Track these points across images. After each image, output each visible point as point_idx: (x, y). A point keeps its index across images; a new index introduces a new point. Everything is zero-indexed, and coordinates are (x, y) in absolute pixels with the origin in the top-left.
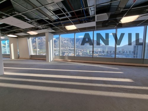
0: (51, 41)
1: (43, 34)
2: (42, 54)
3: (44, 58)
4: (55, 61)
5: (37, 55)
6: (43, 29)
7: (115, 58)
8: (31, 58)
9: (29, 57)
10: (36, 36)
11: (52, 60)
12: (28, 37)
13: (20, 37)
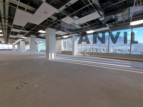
0: (76, 41)
1: (71, 37)
2: (69, 50)
3: (70, 53)
4: (78, 55)
5: (66, 51)
6: (72, 34)
7: (130, 54)
8: (63, 53)
9: (61, 52)
10: (66, 38)
11: (76, 54)
12: (61, 39)
13: (57, 39)
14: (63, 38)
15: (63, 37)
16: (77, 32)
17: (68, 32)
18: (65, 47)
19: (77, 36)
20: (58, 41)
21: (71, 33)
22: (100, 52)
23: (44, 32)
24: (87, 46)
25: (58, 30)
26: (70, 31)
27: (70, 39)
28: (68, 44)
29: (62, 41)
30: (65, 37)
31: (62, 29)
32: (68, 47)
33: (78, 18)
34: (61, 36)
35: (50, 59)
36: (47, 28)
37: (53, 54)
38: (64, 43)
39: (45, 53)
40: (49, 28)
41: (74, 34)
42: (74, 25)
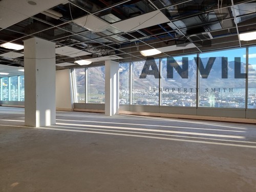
0: (115, 76)
1: (101, 64)
2: (96, 101)
3: (99, 109)
5: (87, 102)
6: (103, 55)
8: (75, 110)
9: (70, 107)
10: (86, 67)
11: (115, 112)
12: (71, 68)
13: (58, 69)
14: (78, 66)
15: (77, 62)
16: (117, 52)
17: (92, 51)
18: (82, 91)
19: (117, 60)
20: (63, 73)
21: (100, 54)
22: (184, 105)
23: (19, 47)
24: (148, 88)
25: (63, 43)
26: (98, 49)
27: (99, 68)
28: (91, 82)
29: (74, 73)
30: (81, 62)
31: (74, 40)
32: (91, 91)
33: (118, 19)
34: (72, 60)
35: (38, 125)
36: (30, 37)
37: (48, 113)
38: (81, 79)
39: (21, 111)
40: (37, 39)
41: (107, 55)
42: (108, 34)
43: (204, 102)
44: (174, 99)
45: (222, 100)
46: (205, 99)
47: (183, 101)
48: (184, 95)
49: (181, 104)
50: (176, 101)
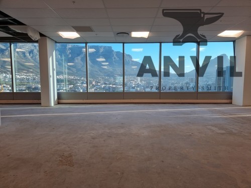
43: (98, 87)
44: (70, 84)
45: (113, 85)
46: (99, 84)
47: (80, 86)
48: (79, 80)
49: (78, 89)
50: (72, 86)
